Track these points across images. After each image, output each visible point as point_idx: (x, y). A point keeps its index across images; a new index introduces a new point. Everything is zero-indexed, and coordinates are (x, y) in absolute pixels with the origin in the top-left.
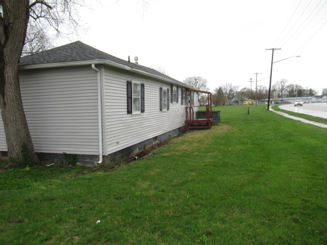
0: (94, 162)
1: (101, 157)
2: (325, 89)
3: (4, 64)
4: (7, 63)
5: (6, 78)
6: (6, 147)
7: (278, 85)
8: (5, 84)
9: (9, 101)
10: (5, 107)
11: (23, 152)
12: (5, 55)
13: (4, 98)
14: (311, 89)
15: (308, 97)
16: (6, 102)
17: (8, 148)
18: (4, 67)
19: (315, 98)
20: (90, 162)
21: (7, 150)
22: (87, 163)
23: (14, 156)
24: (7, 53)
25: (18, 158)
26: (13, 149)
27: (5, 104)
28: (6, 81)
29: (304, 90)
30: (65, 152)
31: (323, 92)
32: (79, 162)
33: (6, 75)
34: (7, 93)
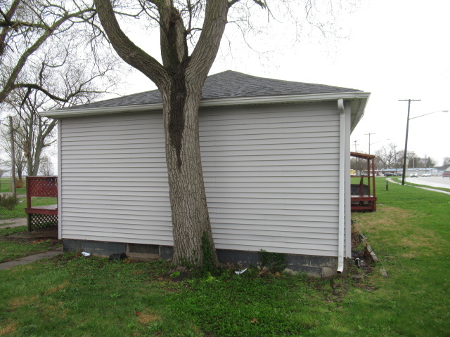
0: (321, 269)
1: (341, 260)
2: (447, 159)
3: (185, 95)
4: (189, 92)
5: (186, 119)
6: (172, 239)
7: (384, 152)
8: (183, 129)
9: (187, 158)
10: (179, 168)
11: (202, 247)
12: (187, 79)
13: (178, 153)
14: (429, 158)
15: (428, 169)
16: (183, 160)
17: (175, 241)
18: (184, 99)
19: (436, 170)
20: (314, 269)
21: (172, 244)
22: (307, 269)
23: (189, 254)
24: (190, 76)
25: (196, 260)
26: (188, 242)
27: (179, 163)
28: (186, 125)
29: (419, 159)
30: (263, 249)
31: (445, 162)
32: (289, 267)
33: (186, 115)
34: (185, 144)
